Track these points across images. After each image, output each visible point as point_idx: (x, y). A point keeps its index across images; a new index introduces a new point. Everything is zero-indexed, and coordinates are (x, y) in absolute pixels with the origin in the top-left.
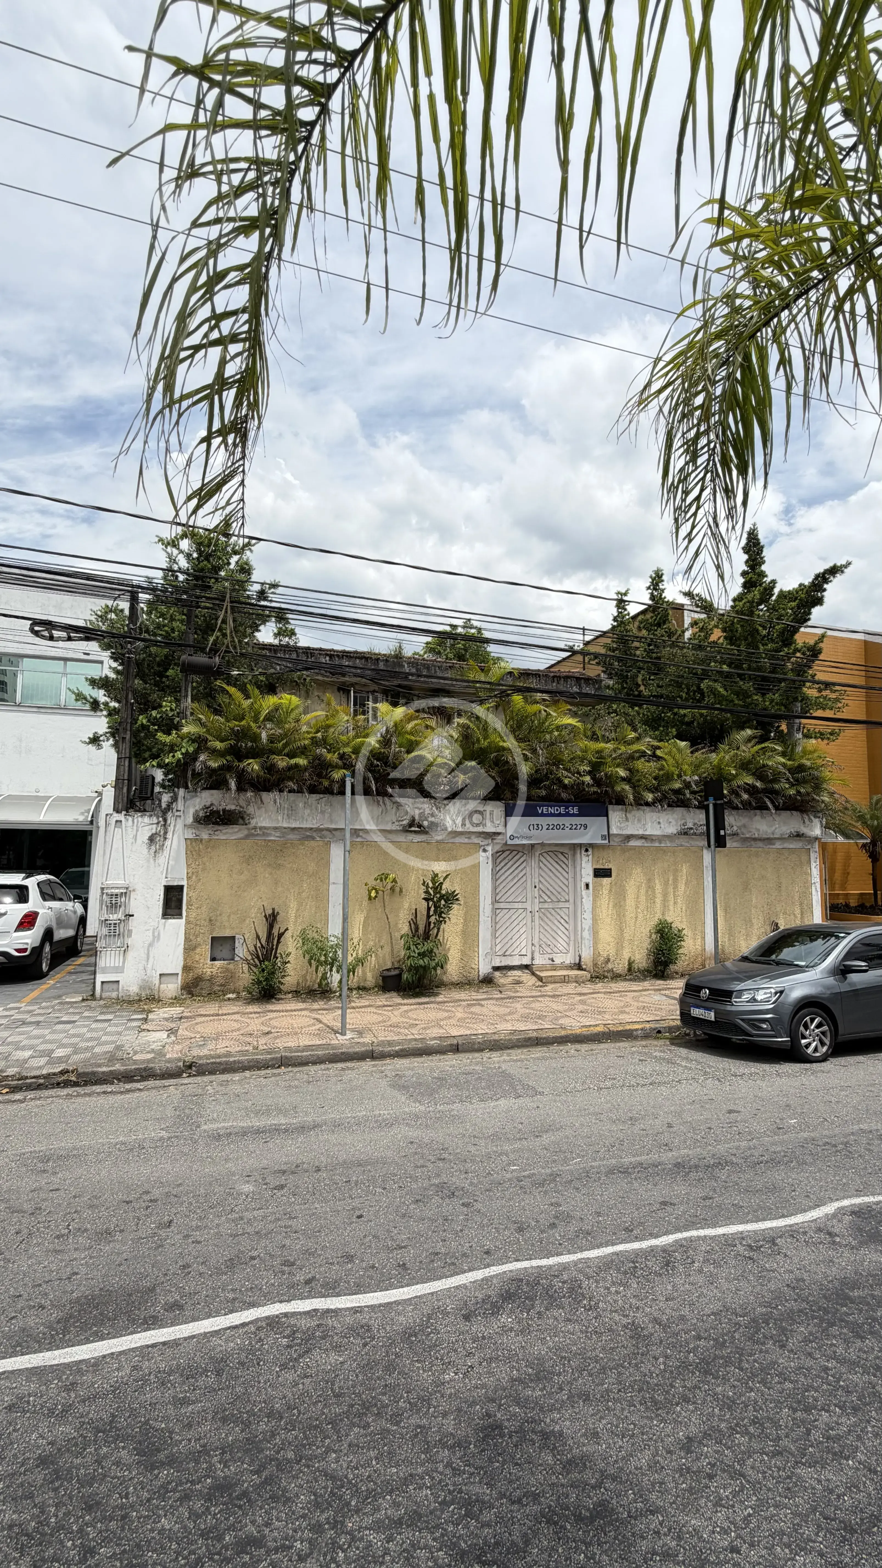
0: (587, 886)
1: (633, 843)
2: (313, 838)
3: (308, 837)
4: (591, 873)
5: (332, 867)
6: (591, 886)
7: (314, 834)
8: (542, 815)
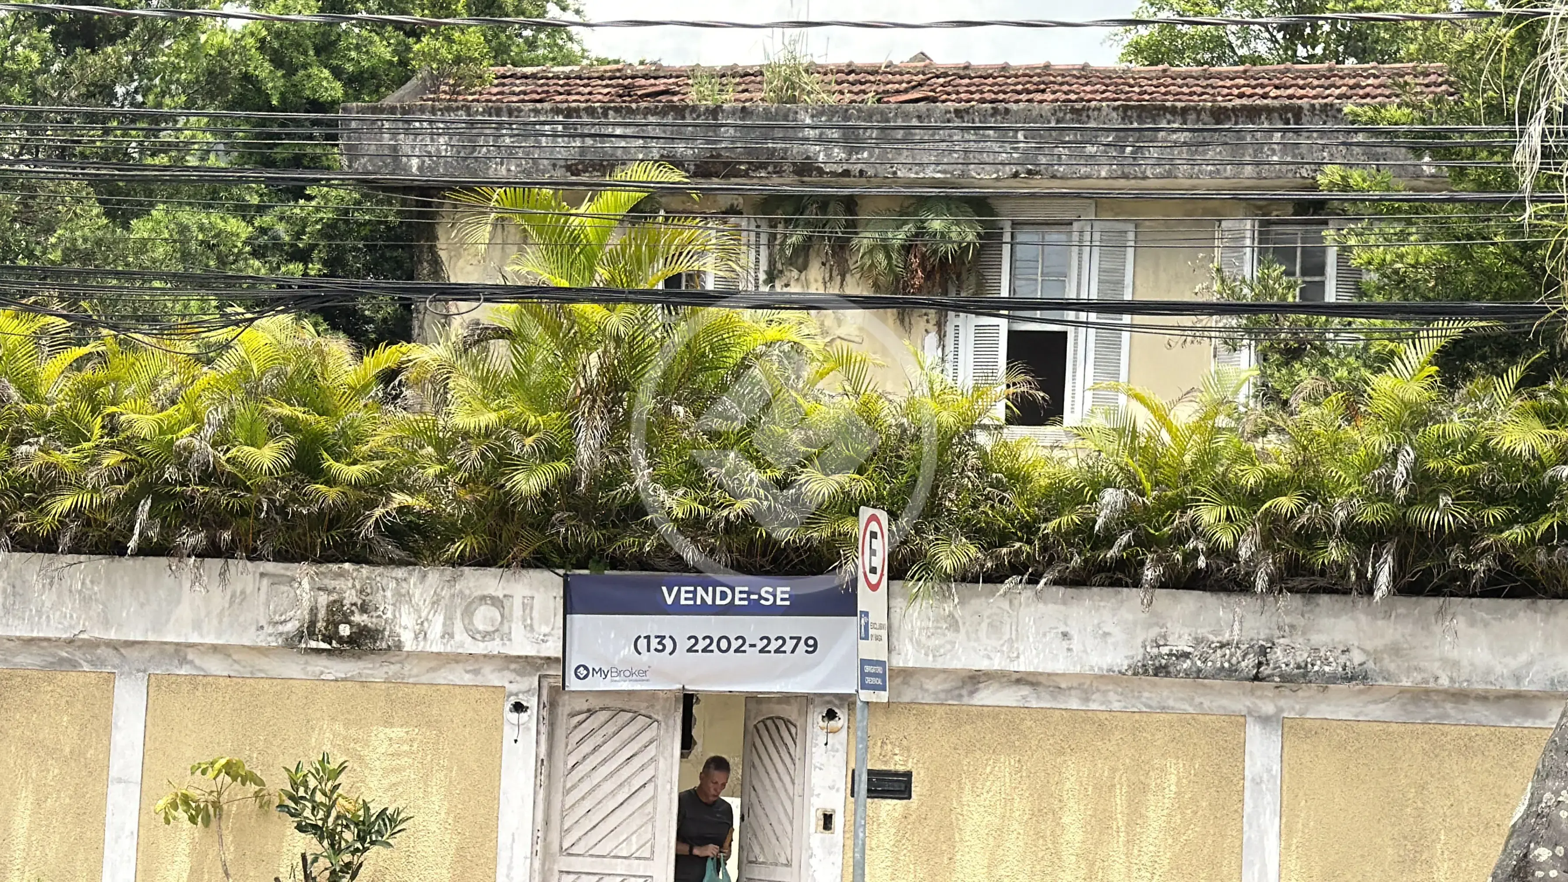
0: (828, 821)
1: (987, 697)
2: (74, 665)
3: (62, 661)
4: (842, 784)
5: (118, 738)
6: (838, 822)
7: (78, 656)
8: (677, 609)
